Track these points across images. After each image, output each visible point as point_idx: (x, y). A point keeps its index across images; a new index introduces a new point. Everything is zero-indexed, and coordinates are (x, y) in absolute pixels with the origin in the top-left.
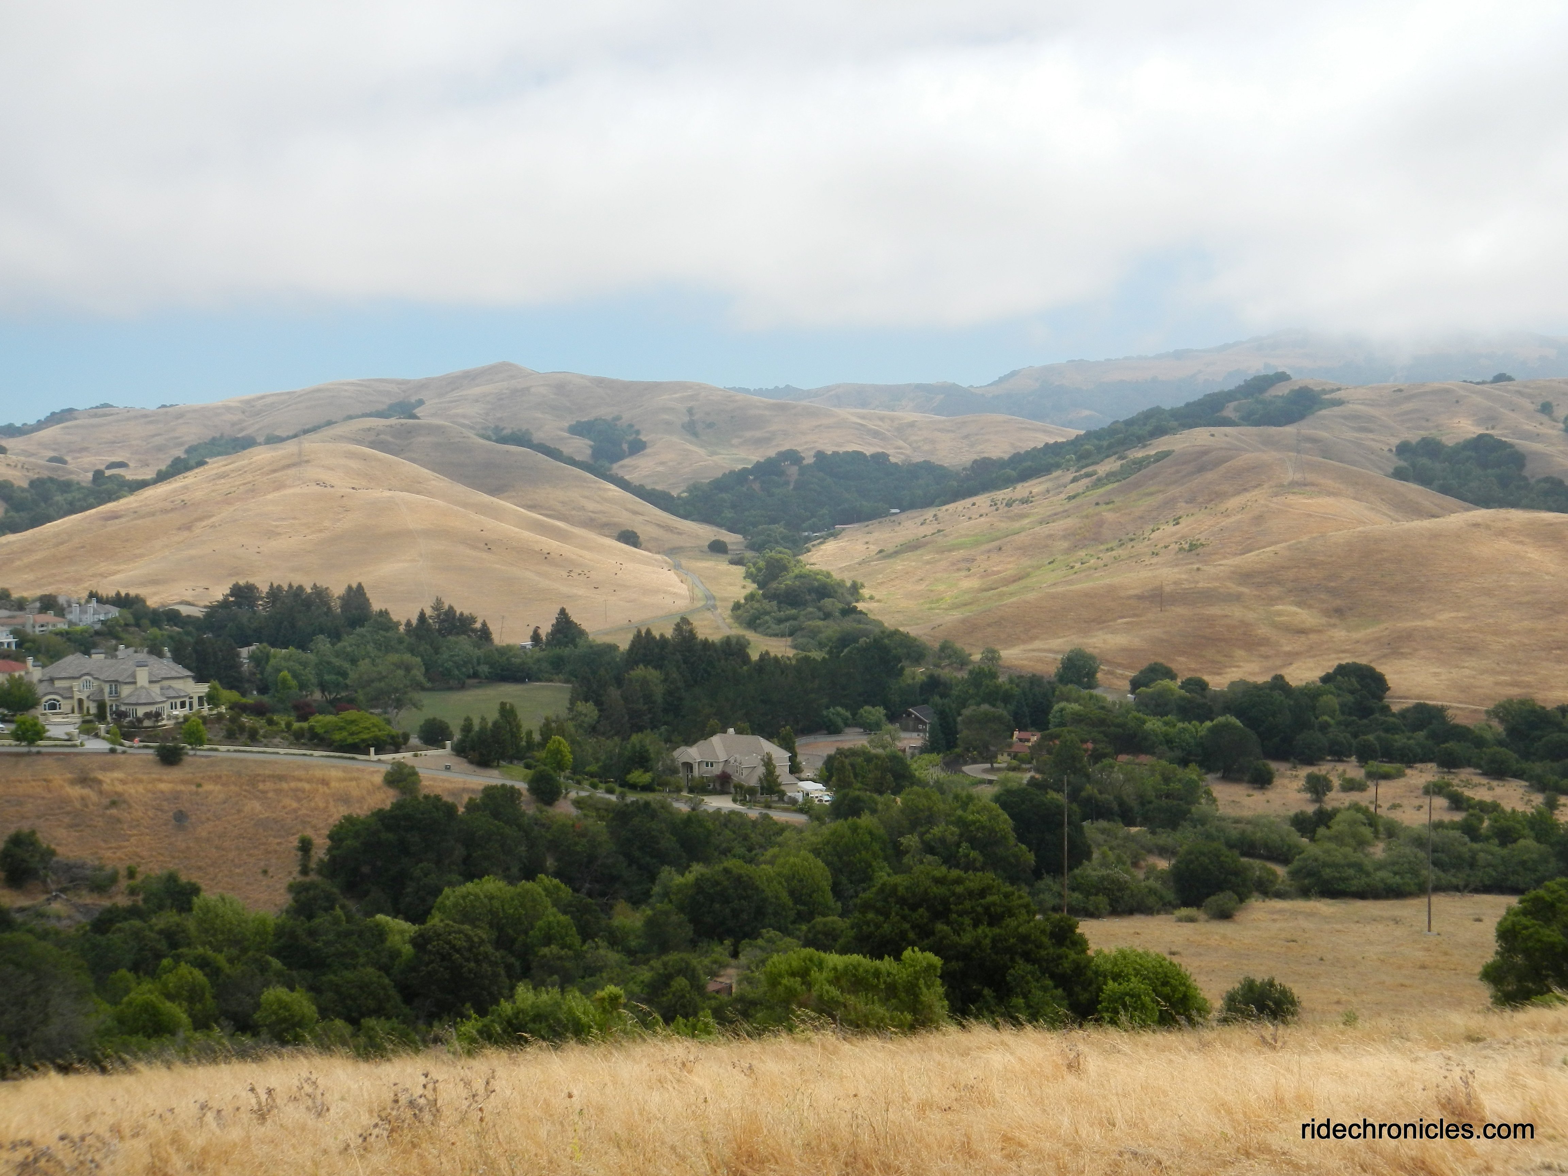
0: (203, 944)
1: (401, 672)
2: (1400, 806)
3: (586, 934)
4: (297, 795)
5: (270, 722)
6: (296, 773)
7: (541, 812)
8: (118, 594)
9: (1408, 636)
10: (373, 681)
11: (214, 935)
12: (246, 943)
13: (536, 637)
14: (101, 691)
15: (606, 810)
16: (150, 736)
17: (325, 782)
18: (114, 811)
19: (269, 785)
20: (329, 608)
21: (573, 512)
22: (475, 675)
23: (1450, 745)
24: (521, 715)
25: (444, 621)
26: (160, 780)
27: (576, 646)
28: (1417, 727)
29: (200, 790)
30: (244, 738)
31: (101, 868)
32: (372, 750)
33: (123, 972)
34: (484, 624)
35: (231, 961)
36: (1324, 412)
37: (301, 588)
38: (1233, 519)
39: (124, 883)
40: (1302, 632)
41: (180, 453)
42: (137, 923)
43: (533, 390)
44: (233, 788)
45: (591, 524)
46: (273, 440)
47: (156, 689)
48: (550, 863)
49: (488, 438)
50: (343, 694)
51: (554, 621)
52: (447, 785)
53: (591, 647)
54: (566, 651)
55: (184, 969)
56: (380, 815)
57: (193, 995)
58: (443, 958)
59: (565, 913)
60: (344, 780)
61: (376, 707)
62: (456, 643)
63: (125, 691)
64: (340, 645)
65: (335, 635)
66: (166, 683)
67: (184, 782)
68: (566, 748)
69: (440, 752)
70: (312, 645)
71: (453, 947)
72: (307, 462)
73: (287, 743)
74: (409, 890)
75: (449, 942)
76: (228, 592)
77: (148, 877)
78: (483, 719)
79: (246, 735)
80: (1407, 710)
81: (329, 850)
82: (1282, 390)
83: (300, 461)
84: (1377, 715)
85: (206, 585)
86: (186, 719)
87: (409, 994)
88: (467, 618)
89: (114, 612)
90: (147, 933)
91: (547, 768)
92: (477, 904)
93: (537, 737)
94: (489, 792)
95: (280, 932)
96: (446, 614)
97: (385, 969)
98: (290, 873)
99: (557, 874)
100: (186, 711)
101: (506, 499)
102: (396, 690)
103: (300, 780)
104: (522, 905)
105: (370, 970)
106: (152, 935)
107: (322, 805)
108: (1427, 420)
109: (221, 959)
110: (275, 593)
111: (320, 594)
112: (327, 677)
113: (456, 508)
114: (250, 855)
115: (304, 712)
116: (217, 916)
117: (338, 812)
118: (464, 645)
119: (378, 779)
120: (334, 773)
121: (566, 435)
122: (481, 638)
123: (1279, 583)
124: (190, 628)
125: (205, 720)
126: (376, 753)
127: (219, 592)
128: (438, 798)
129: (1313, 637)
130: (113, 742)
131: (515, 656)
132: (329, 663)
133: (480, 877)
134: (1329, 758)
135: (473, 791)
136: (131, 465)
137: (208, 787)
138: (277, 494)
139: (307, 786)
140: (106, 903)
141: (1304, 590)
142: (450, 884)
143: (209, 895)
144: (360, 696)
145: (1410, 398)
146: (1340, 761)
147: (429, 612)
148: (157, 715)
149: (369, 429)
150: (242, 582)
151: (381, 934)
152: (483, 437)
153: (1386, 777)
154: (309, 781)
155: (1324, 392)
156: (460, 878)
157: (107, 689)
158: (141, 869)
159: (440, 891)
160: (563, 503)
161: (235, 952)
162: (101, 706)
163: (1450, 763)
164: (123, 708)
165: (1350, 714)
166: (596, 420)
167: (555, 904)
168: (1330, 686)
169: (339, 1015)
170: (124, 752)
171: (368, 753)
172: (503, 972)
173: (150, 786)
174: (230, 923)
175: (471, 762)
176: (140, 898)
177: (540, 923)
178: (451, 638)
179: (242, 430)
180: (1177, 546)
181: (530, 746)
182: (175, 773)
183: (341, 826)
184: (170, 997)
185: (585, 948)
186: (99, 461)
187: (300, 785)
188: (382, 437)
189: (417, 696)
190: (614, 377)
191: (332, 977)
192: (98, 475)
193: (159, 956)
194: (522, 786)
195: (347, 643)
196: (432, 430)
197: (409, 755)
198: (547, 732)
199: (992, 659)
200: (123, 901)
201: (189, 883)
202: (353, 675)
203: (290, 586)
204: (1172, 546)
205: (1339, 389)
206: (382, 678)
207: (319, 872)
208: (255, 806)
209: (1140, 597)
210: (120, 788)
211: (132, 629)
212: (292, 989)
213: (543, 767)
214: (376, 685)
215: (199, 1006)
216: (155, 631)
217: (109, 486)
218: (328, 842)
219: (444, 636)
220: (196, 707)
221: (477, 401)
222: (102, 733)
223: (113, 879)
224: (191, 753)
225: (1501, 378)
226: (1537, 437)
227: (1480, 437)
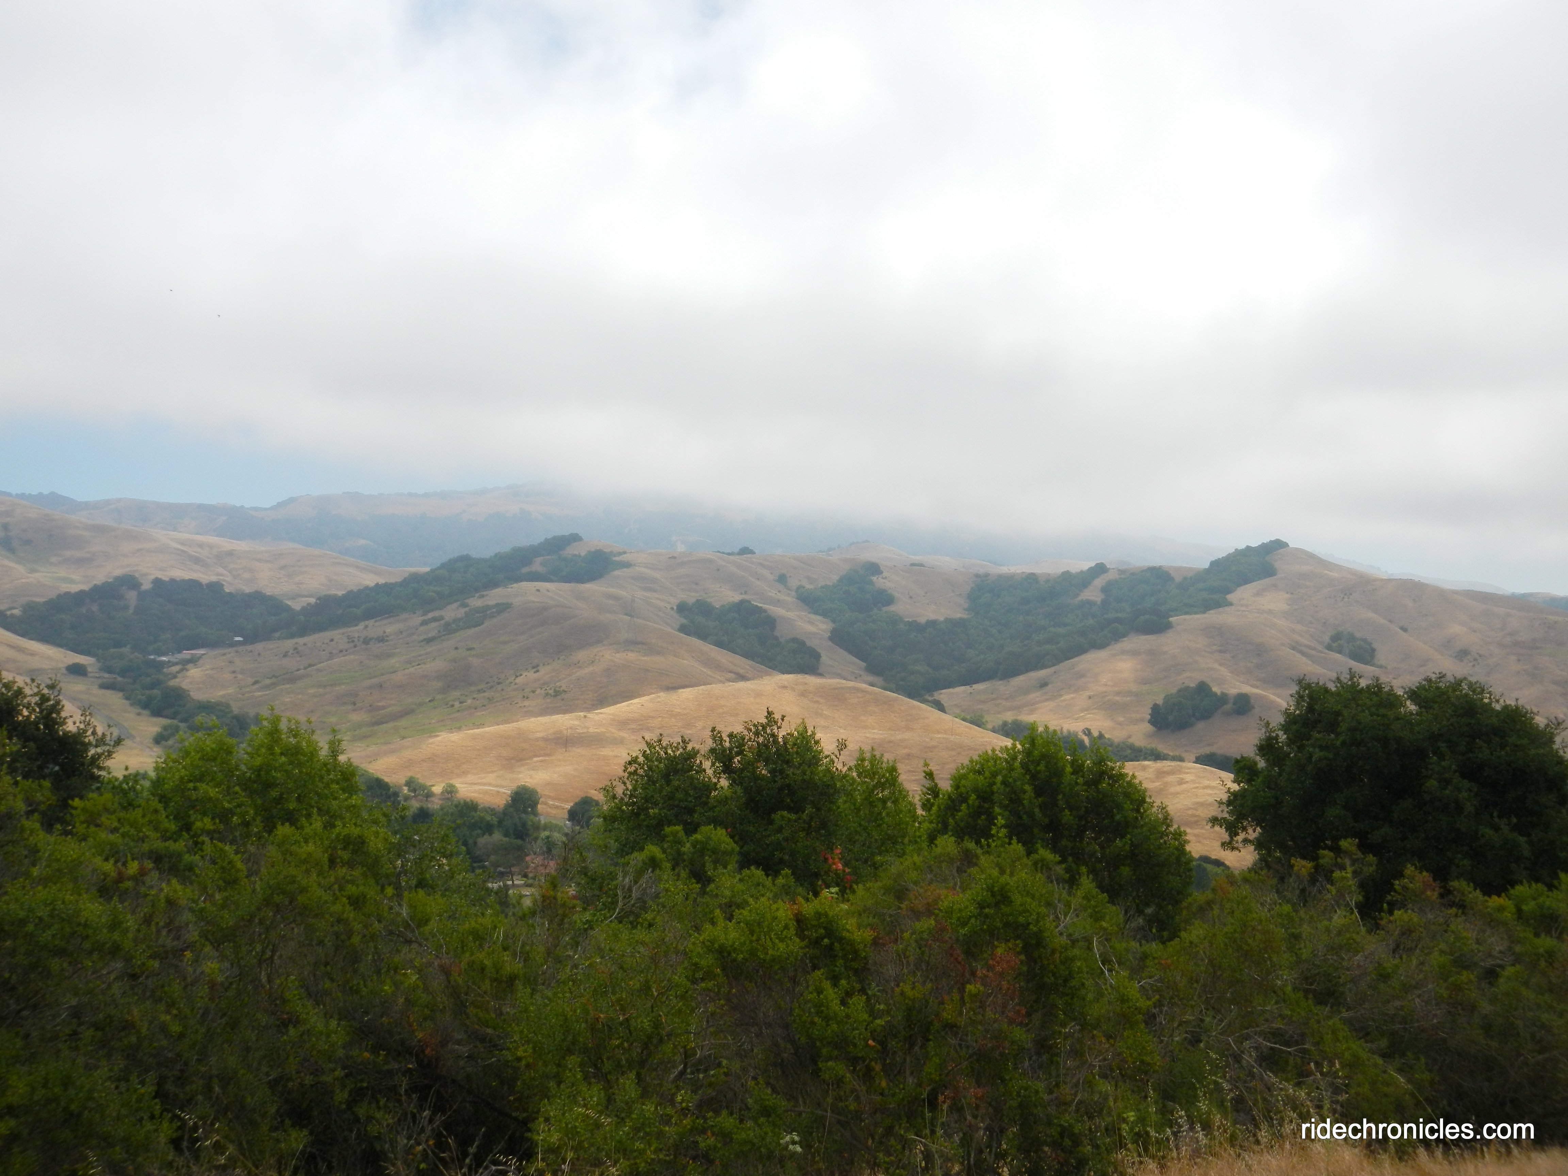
36: (617, 573)
38: (587, 670)
82: (578, 550)
108: (697, 584)
145: (682, 564)
155: (613, 554)
180: (543, 692)
199: (451, 792)
204: (538, 691)
205: (625, 553)
209: (545, 739)
225: (745, 551)
226: (778, 603)
227: (742, 602)
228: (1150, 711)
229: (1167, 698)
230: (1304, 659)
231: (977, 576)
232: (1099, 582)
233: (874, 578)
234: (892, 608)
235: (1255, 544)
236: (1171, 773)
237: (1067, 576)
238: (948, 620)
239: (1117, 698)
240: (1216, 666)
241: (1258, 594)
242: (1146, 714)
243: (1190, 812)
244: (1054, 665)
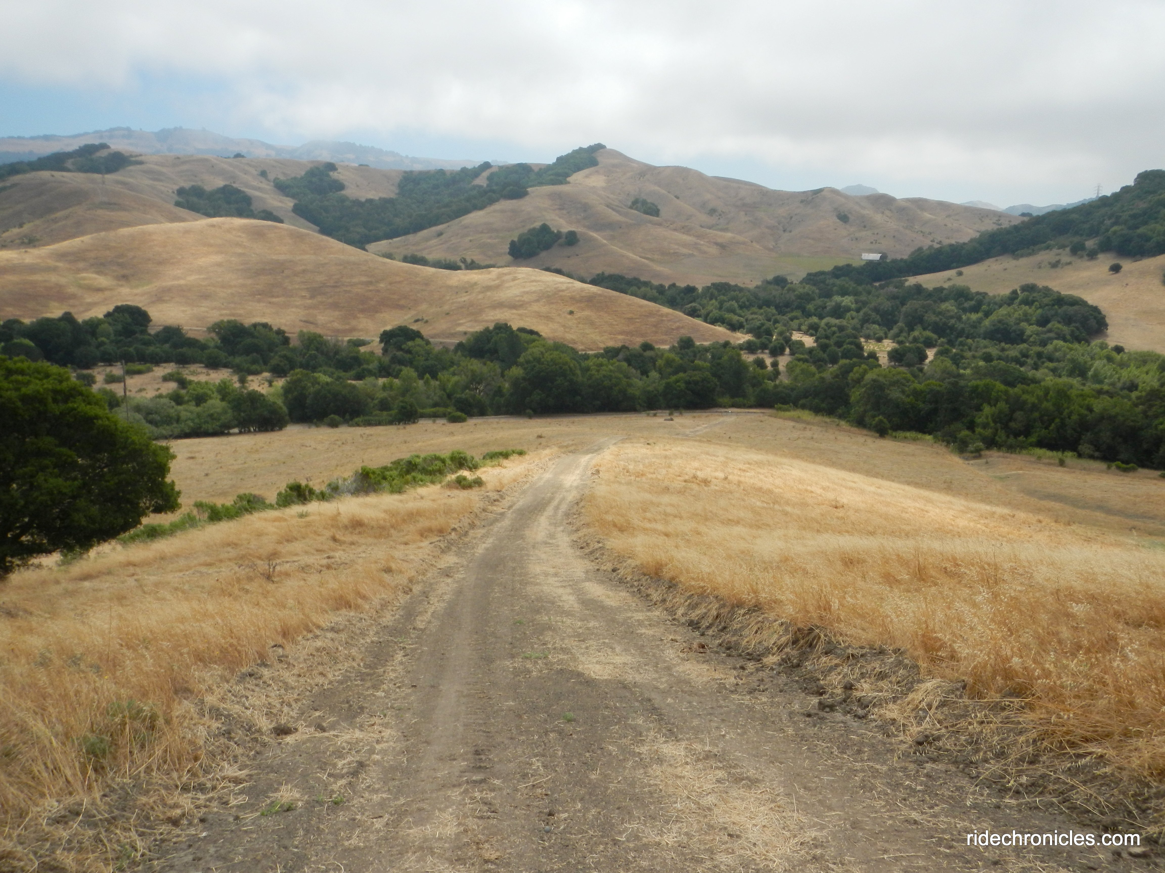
2: (144, 389)
9: (169, 290)
23: (184, 350)
28: (166, 341)
36: (131, 168)
38: (60, 224)
40: (99, 290)
80: (159, 332)
82: (104, 153)
84: (137, 335)
108: (195, 176)
123: (84, 260)
129: (107, 293)
134: (100, 364)
141: (103, 264)
145: (184, 163)
146: (111, 365)
153: (139, 372)
155: (131, 156)
163: (183, 361)
165: (120, 335)
168: (110, 320)
205: (141, 155)
225: (238, 156)
226: (259, 189)
227: (225, 186)
228: (509, 246)
229: (521, 236)
230: (614, 213)
231: (405, 172)
232: (486, 174)
233: (331, 173)
234: (343, 192)
235: (585, 146)
236: (509, 274)
237: (464, 170)
238: (380, 199)
239: (489, 241)
240: (557, 218)
241: (587, 177)
242: (506, 248)
243: (517, 299)
244: (448, 222)
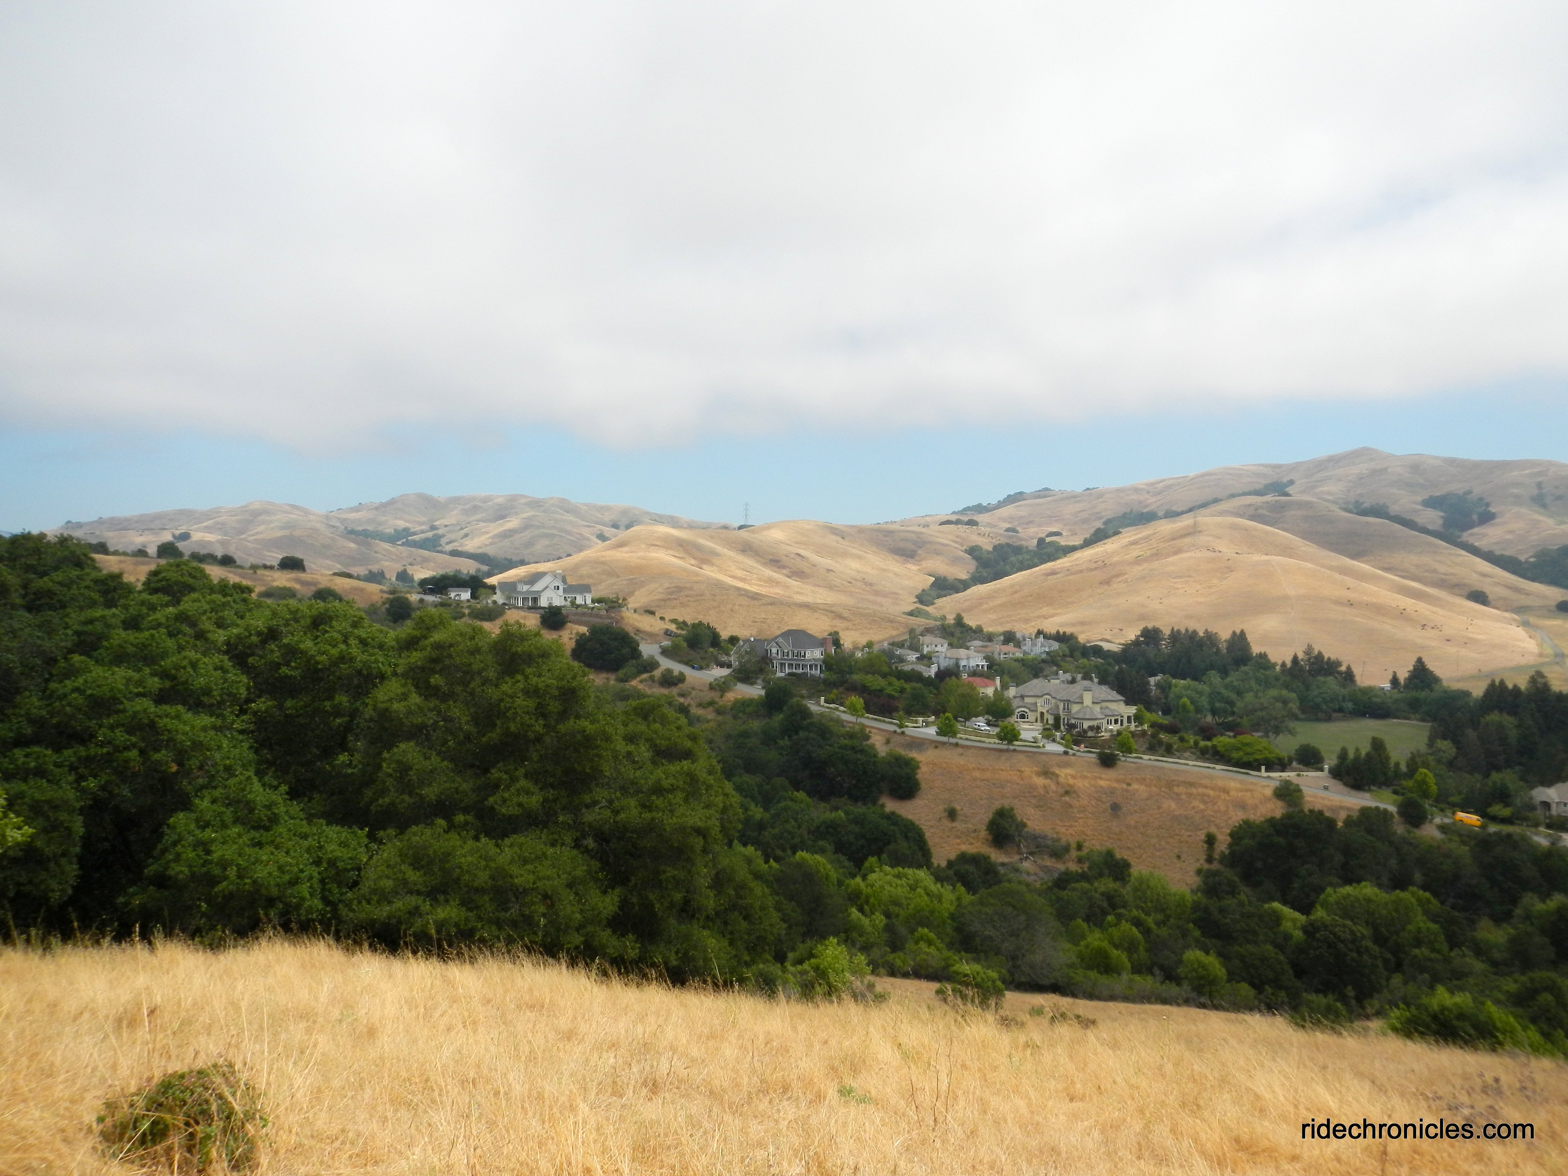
0: (1138, 908)
1: (1279, 705)
3: (1453, 942)
4: (1204, 799)
5: (1182, 740)
6: (1203, 782)
7: (1409, 832)
8: (1058, 632)
10: (1256, 711)
11: (1145, 902)
12: (1168, 912)
13: (1395, 681)
14: (1057, 707)
15: (1468, 836)
16: (1092, 743)
17: (1226, 791)
18: (1067, 798)
19: (1181, 789)
20: (1218, 649)
21: (1426, 574)
22: (1340, 710)
24: (1389, 747)
25: (1313, 663)
26: (1101, 778)
27: (1432, 690)
29: (1130, 788)
30: (1162, 750)
31: (1058, 840)
32: (1263, 768)
33: (1079, 921)
34: (1349, 668)
35: (1158, 924)
37: (1195, 632)
39: (1074, 854)
41: (1099, 524)
42: (1085, 885)
43: (1389, 470)
44: (1154, 789)
45: (1441, 583)
46: (1171, 515)
47: (1097, 708)
48: (1418, 877)
49: (1350, 512)
50: (1230, 719)
51: (1411, 668)
52: (1327, 802)
53: (1446, 692)
54: (1423, 695)
55: (1125, 926)
56: (1272, 821)
57: (1131, 947)
58: (1330, 946)
59: (1436, 922)
60: (1241, 790)
61: (1257, 731)
62: (1325, 682)
63: (1075, 708)
64: (1228, 679)
65: (1224, 672)
66: (1104, 704)
67: (1118, 781)
68: (1431, 780)
69: (1319, 774)
70: (1204, 678)
71: (1338, 938)
72: (1200, 532)
73: (1194, 757)
74: (1295, 885)
75: (1334, 934)
76: (1139, 633)
77: (1092, 851)
78: (1357, 750)
79: (1163, 748)
81: (1230, 846)
83: (1193, 531)
85: (1120, 626)
86: (1119, 733)
87: (1300, 972)
88: (1334, 662)
89: (1055, 646)
90: (1093, 893)
91: (1414, 795)
92: (1356, 905)
93: (1403, 768)
94: (1365, 812)
95: (1196, 906)
96: (1316, 658)
97: (1280, 947)
98: (1198, 860)
99: (1425, 887)
100: (1118, 726)
101: (1363, 562)
102: (1276, 719)
103: (1206, 787)
104: (1396, 910)
105: (1269, 947)
106: (1097, 896)
107: (1223, 808)
109: (1150, 921)
110: (1175, 636)
111: (1211, 639)
112: (1218, 705)
113: (1323, 570)
114: (1168, 843)
115: (1207, 733)
116: (1149, 887)
117: (1237, 817)
118: (1331, 684)
119: (1269, 792)
120: (1233, 784)
121: (1420, 507)
122: (1345, 679)
124: (1111, 660)
125: (1133, 734)
126: (1266, 771)
127: (1132, 634)
128: (1321, 813)
130: (1066, 746)
131: (1376, 696)
132: (1219, 693)
133: (1359, 881)
135: (1348, 809)
136: (1064, 533)
137: (1135, 786)
138: (1176, 557)
139: (1211, 793)
140: (1061, 867)
142: (1331, 884)
143: (1136, 871)
144: (1245, 721)
147: (1301, 655)
148: (1098, 729)
149: (1249, 505)
150: (1150, 626)
151: (1277, 919)
152: (1346, 510)
154: (1213, 789)
156: (1339, 881)
157: (1061, 706)
158: (1087, 844)
159: (1323, 890)
160: (1417, 566)
161: (1160, 917)
162: (1057, 719)
164: (1073, 721)
166: (1448, 494)
167: (1426, 912)
169: (1244, 980)
170: (1074, 755)
171: (1259, 770)
172: (1381, 965)
173: (1093, 782)
174: (1158, 895)
175: (1346, 784)
176: (1086, 866)
177: (1410, 927)
178: (1321, 679)
179: (1146, 506)
181: (1398, 775)
182: (1110, 773)
183: (1240, 827)
184: (1116, 947)
185: (1452, 954)
186: (1040, 531)
187: (1206, 791)
188: (1260, 511)
189: (1292, 724)
190: (1465, 457)
191: (1237, 948)
192: (1041, 541)
193: (1105, 913)
194: (1392, 809)
195: (1233, 678)
196: (1301, 505)
197: (1293, 774)
198: (1413, 765)
200: (1073, 867)
201: (1123, 859)
202: (1240, 704)
203: (1187, 630)
206: (1263, 709)
207: (1221, 862)
208: (1171, 805)
210: (1071, 781)
211: (1068, 659)
212: (1207, 953)
213: (1410, 795)
214: (1260, 713)
215: (1135, 956)
216: (1085, 661)
217: (1049, 550)
218: (1229, 839)
219: (1313, 676)
220: (1125, 723)
221: (1340, 480)
222: (1058, 739)
223: (1067, 849)
224: (1123, 759)
